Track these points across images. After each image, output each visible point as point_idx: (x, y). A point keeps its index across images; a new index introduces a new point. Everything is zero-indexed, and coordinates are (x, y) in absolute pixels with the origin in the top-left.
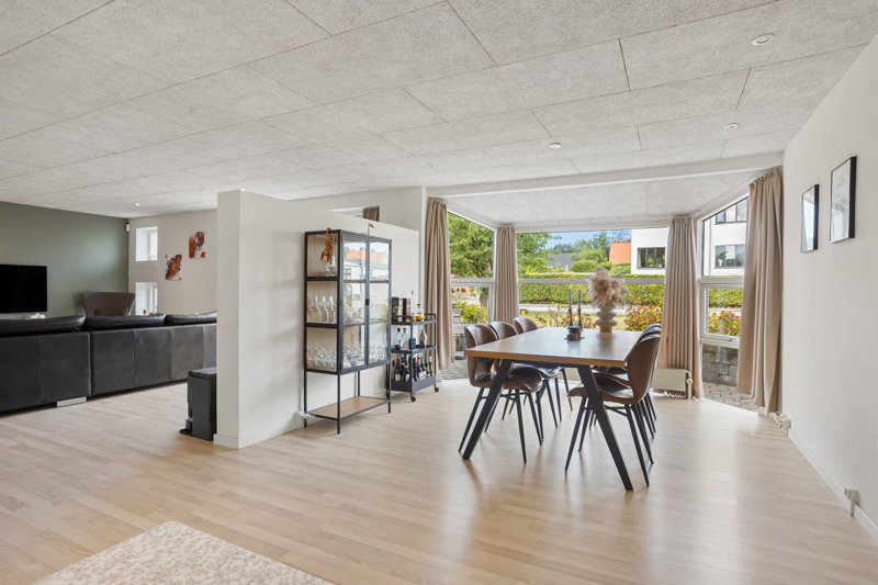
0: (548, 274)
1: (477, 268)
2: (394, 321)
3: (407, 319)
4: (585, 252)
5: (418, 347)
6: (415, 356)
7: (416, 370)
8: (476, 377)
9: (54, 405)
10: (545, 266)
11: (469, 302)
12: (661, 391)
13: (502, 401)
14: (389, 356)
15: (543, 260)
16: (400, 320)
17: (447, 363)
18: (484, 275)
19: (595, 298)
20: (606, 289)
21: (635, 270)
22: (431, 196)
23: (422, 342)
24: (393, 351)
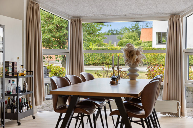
0: (104, 47)
1: (60, 43)
2: (7, 76)
3: (15, 75)
4: (127, 34)
5: (22, 92)
6: (20, 97)
7: (20, 105)
8: (57, 107)
10: (101, 43)
11: (54, 65)
12: (165, 113)
13: (74, 120)
14: (3, 98)
15: (100, 39)
16: (10, 75)
17: (40, 102)
18: (64, 48)
19: (127, 61)
20: (132, 56)
21: (155, 45)
23: (24, 89)
24: (6, 95)
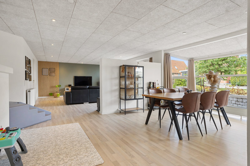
9: (83, 103)
16: (152, 88)
22: (165, 52)
